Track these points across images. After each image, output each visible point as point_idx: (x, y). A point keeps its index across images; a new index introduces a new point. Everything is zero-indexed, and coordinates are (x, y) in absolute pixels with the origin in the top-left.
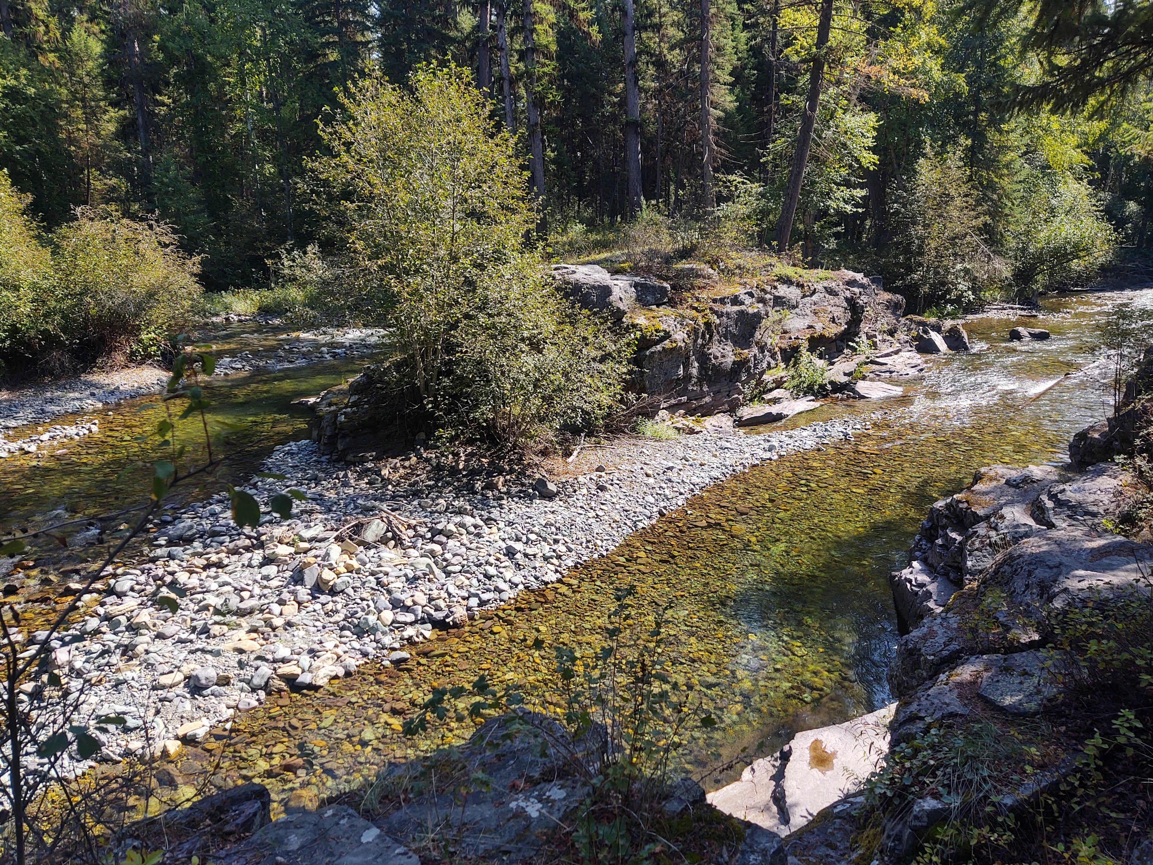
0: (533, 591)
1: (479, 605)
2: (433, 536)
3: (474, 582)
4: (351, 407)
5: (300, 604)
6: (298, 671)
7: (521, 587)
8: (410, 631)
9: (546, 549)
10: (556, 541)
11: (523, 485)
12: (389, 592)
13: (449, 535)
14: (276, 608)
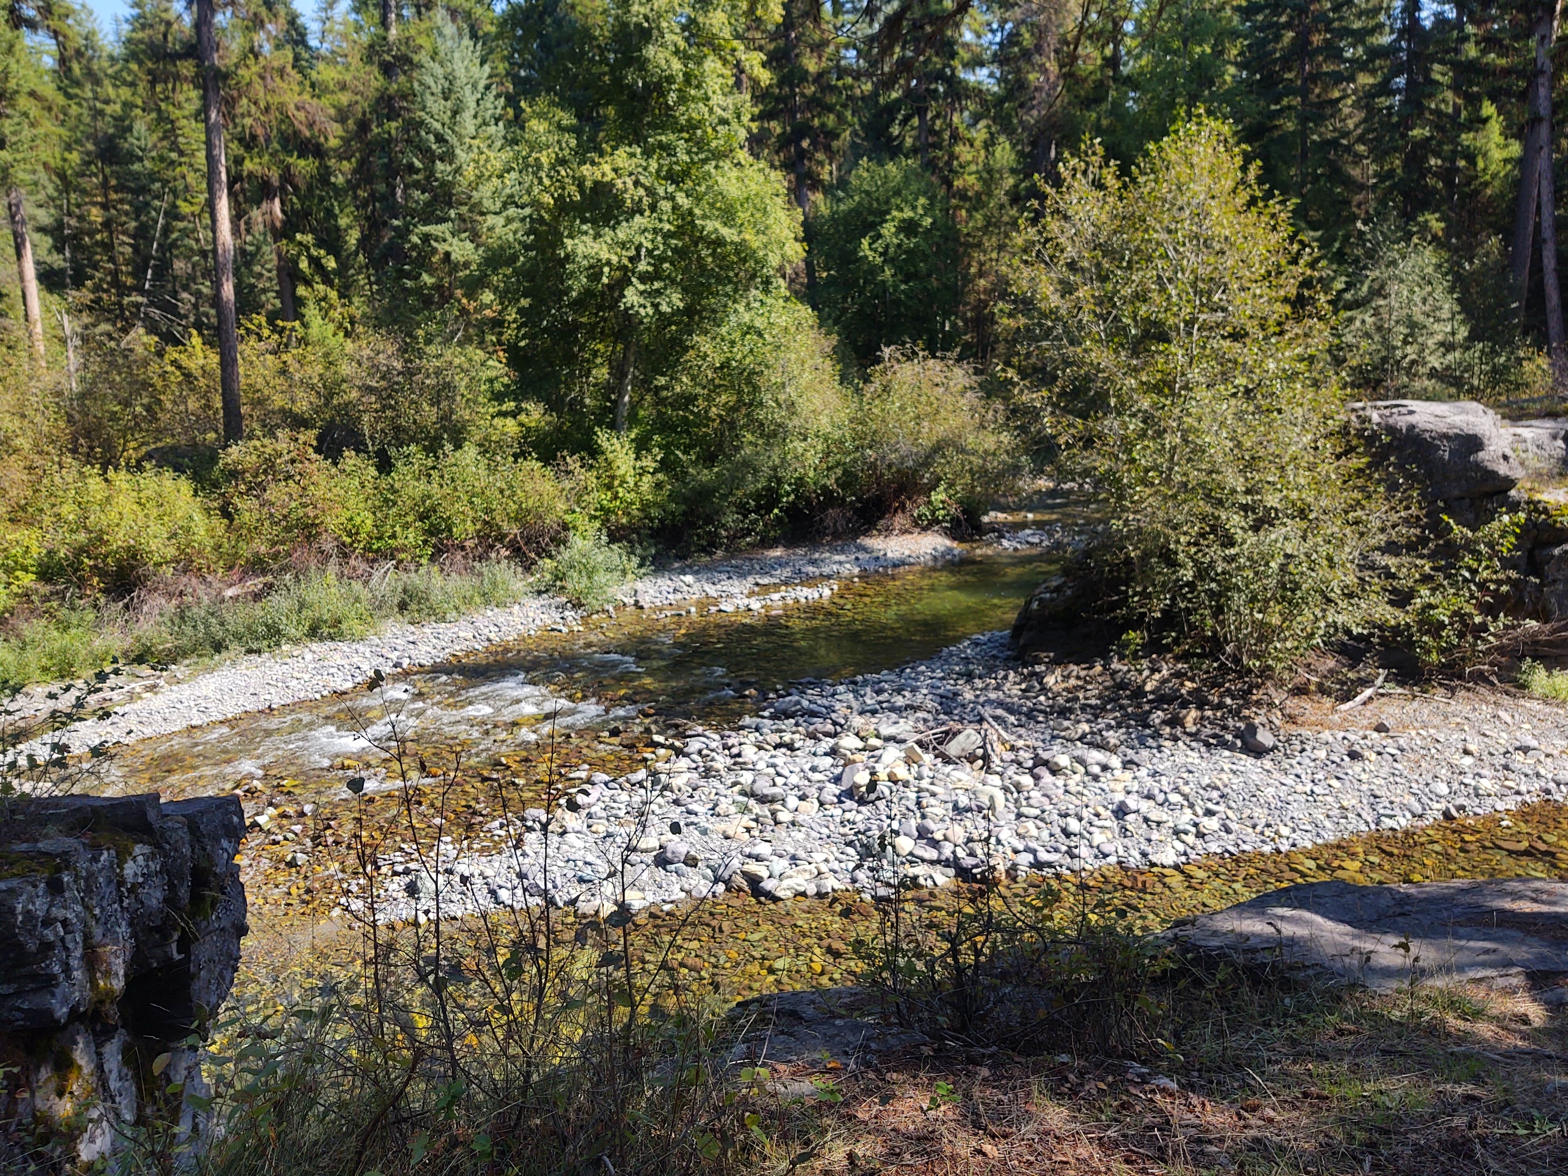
0: (1126, 869)
1: (1031, 866)
2: (1035, 766)
3: (1045, 835)
4: (1052, 592)
5: (822, 804)
6: (764, 873)
7: (1112, 859)
8: (920, 870)
9: (1185, 818)
10: (1209, 813)
11: (1225, 728)
12: (924, 817)
13: (1055, 771)
14: (792, 801)
